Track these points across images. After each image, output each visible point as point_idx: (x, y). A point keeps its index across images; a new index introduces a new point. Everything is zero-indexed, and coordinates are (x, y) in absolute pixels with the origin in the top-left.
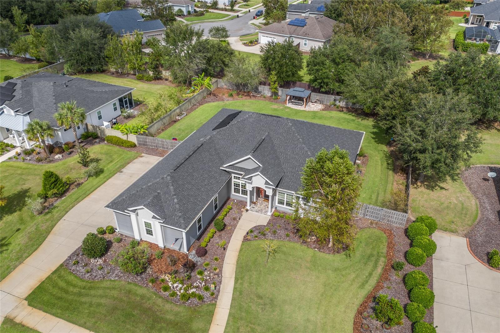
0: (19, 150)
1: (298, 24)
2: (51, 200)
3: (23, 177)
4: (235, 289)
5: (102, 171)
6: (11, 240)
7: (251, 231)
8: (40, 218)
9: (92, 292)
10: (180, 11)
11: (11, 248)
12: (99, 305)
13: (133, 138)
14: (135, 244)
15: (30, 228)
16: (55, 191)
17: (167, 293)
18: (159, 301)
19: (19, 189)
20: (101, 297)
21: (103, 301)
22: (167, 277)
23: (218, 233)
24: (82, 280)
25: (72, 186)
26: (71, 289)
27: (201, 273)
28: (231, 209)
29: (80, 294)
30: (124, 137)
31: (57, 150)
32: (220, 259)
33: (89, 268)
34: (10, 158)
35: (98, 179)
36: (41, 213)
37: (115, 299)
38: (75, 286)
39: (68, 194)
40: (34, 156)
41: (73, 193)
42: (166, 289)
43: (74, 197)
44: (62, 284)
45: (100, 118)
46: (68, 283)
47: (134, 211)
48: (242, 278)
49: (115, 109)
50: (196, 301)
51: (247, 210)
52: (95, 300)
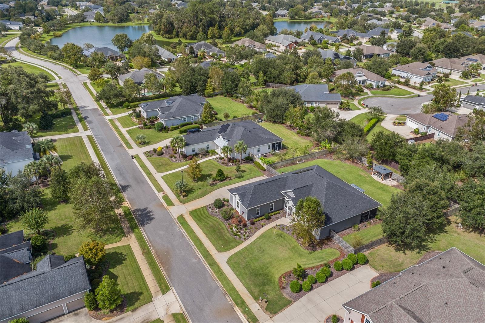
0: (218, 156)
1: (440, 118)
2: (216, 182)
3: (213, 168)
4: (254, 241)
5: (243, 177)
6: (196, 191)
7: (279, 225)
8: (209, 187)
9: (209, 219)
10: (371, 84)
11: (194, 193)
12: (208, 223)
13: (265, 166)
14: (232, 209)
15: (204, 189)
16: (219, 178)
17: (230, 230)
18: (226, 232)
19: (209, 173)
20: (210, 221)
21: (210, 223)
22: (234, 225)
23: (265, 220)
24: (208, 214)
25: (228, 179)
26: (204, 215)
27: (246, 229)
28: (280, 213)
29: (205, 218)
30: (262, 164)
31: (231, 161)
32: (258, 229)
33: (212, 211)
34: (213, 159)
35: (239, 180)
36: (211, 185)
37: (214, 224)
38: (205, 214)
39: (224, 182)
40: (222, 161)
41: (227, 181)
42: (231, 229)
43: (225, 184)
44: (202, 212)
45: (259, 151)
46: (204, 213)
47: (234, 195)
48: (260, 239)
49: (269, 148)
50: (238, 237)
51: (286, 217)
52: (208, 222)
